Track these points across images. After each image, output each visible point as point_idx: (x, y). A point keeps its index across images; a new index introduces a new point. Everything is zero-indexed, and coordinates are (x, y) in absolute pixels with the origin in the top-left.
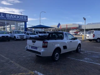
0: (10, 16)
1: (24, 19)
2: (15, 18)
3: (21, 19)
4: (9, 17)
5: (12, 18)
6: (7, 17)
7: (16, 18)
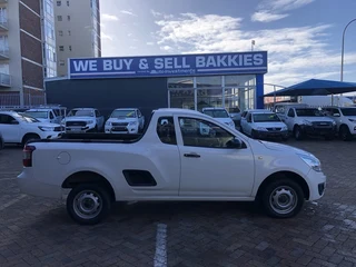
0: (206, 61)
1: (254, 66)
2: (222, 66)
3: (243, 66)
4: (203, 65)
5: (211, 67)
6: (198, 66)
7: (225, 65)
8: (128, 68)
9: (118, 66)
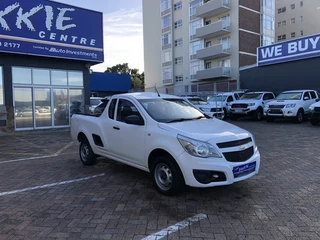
8: (314, 47)
9: (303, 46)
